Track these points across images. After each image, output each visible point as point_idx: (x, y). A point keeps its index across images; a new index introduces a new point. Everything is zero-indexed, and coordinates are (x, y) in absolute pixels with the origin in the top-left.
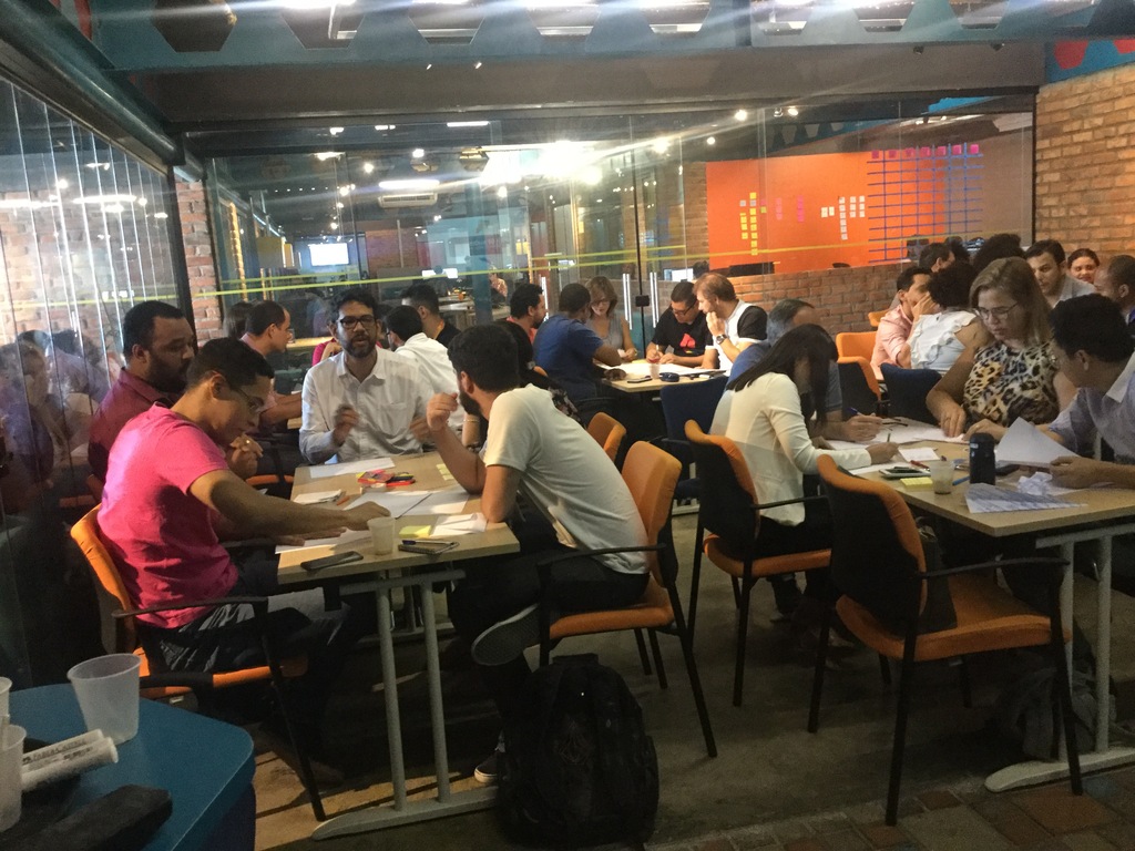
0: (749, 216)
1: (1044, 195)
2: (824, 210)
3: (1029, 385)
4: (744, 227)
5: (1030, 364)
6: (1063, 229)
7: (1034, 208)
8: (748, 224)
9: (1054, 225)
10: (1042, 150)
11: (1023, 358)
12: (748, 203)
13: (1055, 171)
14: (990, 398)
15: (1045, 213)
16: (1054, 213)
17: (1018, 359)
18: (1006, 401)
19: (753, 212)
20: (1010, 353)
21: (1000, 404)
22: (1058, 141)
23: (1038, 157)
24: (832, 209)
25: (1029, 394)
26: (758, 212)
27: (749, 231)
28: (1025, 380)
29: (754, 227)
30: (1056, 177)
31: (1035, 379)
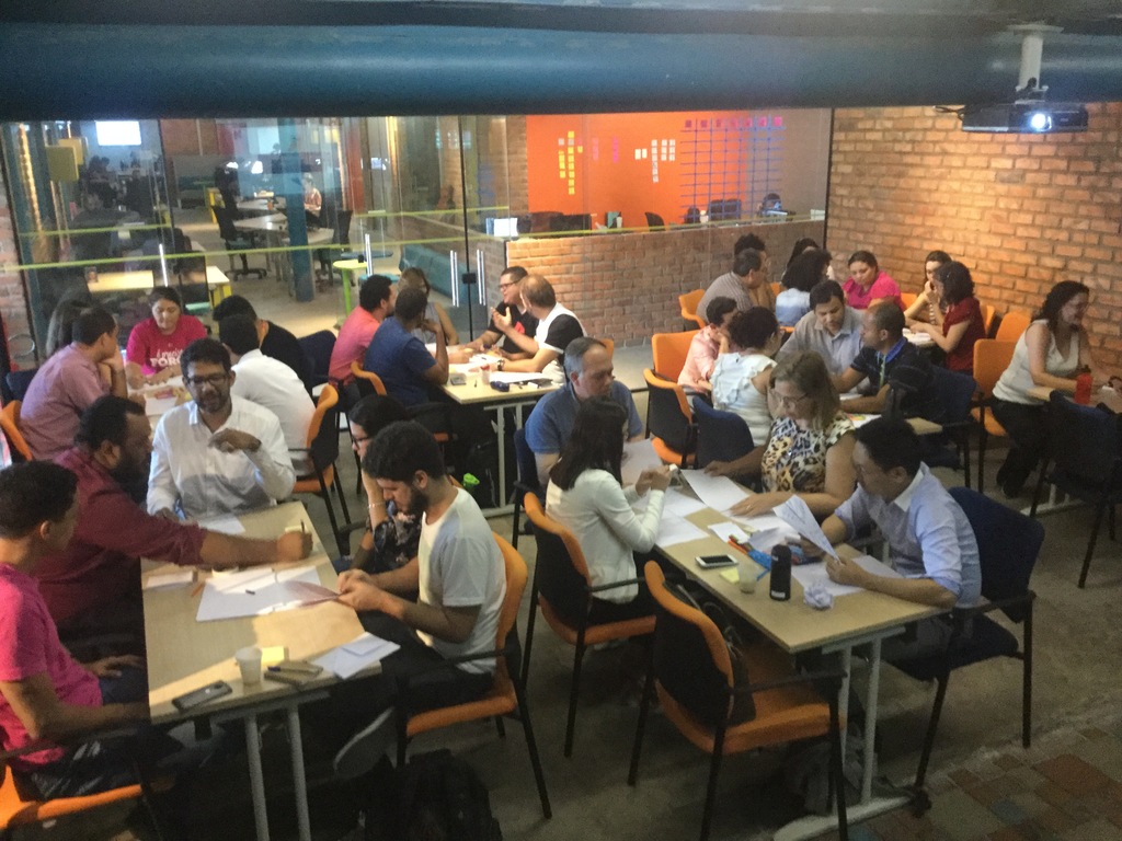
0: (566, 155)
1: (837, 184)
2: (638, 152)
3: (811, 460)
4: (562, 166)
5: (814, 441)
6: (853, 219)
7: (828, 195)
8: (566, 165)
9: (846, 214)
10: (839, 142)
11: (808, 435)
12: (566, 141)
13: (848, 163)
14: (781, 470)
15: (838, 202)
16: (845, 203)
17: (804, 436)
18: (792, 473)
19: (571, 151)
20: (799, 431)
21: (788, 475)
22: (852, 136)
23: (834, 147)
24: (645, 151)
25: (809, 468)
26: (576, 150)
27: (567, 170)
28: (808, 455)
29: (571, 166)
30: (848, 169)
31: (816, 455)
